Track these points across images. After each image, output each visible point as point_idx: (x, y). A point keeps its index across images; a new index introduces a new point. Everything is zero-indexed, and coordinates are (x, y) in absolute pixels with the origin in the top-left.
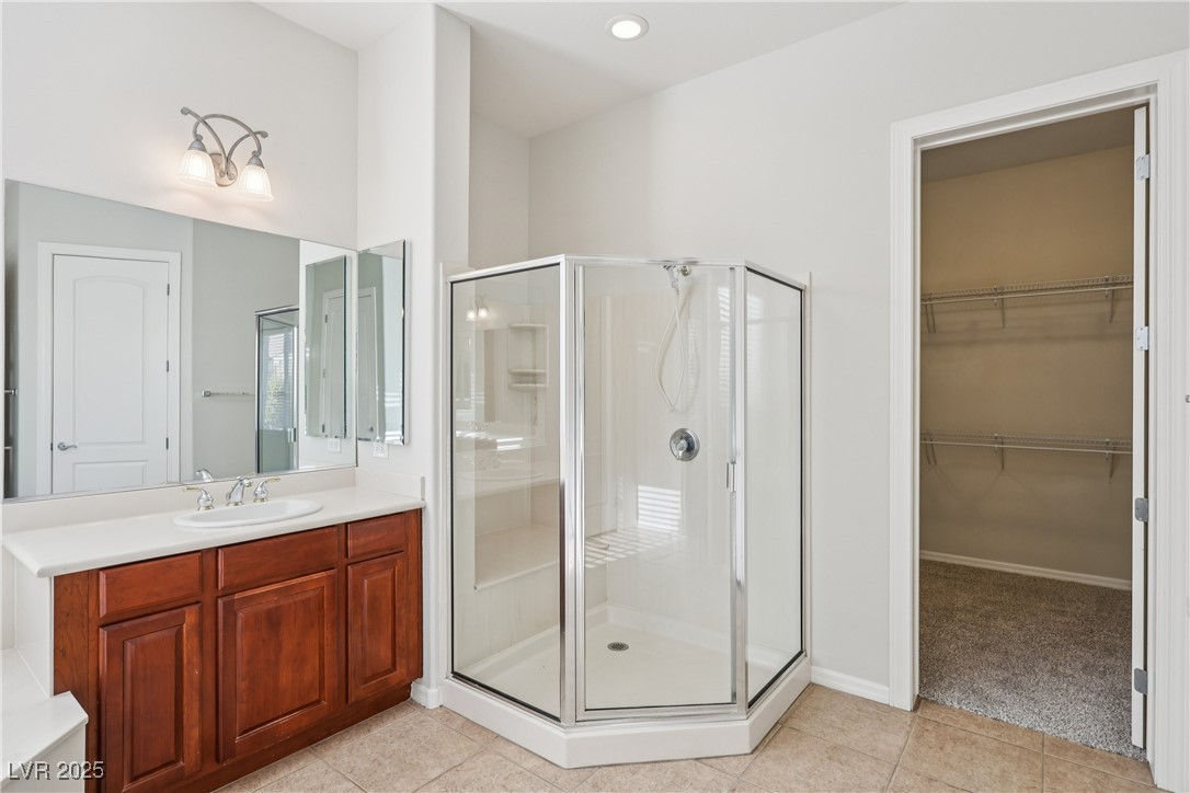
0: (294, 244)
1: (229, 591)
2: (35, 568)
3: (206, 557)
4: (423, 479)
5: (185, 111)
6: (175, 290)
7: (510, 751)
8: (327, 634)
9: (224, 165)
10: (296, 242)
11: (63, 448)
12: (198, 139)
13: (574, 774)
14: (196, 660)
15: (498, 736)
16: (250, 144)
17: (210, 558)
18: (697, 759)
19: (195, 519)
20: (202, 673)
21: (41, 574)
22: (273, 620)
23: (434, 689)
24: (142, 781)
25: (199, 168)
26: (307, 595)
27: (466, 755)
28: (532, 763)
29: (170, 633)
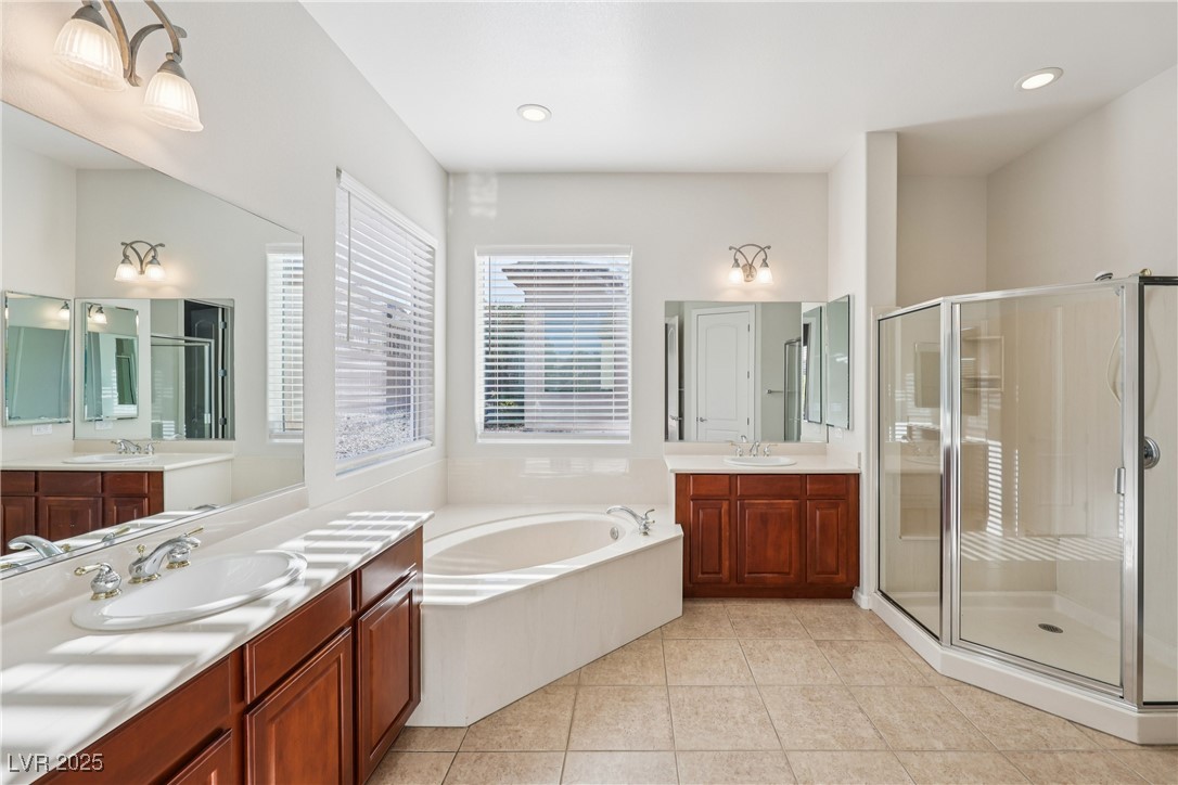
0: (799, 305)
1: (742, 497)
2: (670, 468)
3: (732, 477)
4: (859, 454)
5: (730, 248)
6: (752, 328)
7: (905, 649)
8: (794, 537)
9: (749, 269)
10: (800, 303)
11: (702, 420)
12: (736, 261)
13: (947, 680)
14: (727, 527)
15: (900, 639)
16: (762, 255)
17: (733, 478)
18: (1069, 721)
19: (733, 460)
20: (730, 535)
21: (672, 471)
22: (764, 519)
23: (867, 597)
24: (706, 576)
25: (737, 276)
26: (784, 511)
27: (873, 638)
28: (917, 661)
29: (717, 511)
